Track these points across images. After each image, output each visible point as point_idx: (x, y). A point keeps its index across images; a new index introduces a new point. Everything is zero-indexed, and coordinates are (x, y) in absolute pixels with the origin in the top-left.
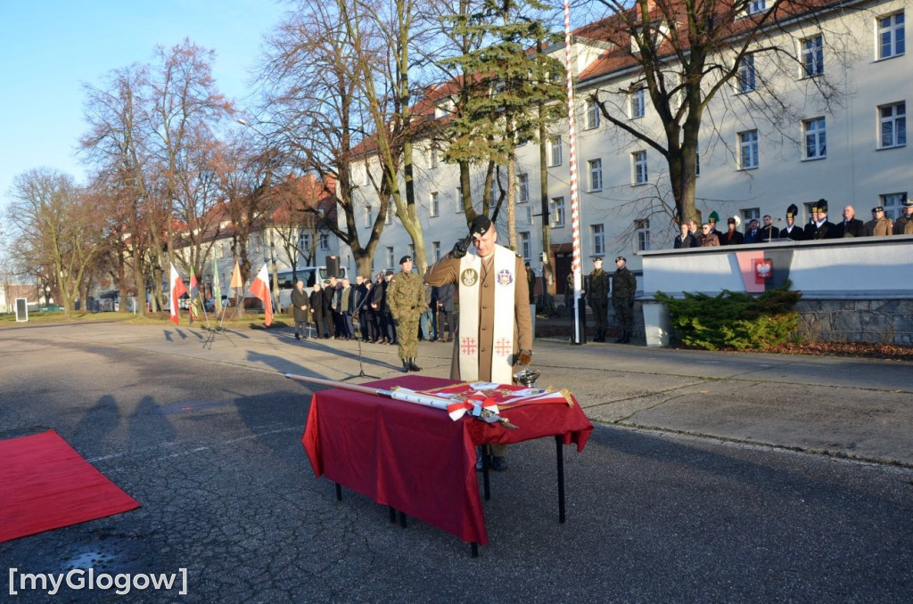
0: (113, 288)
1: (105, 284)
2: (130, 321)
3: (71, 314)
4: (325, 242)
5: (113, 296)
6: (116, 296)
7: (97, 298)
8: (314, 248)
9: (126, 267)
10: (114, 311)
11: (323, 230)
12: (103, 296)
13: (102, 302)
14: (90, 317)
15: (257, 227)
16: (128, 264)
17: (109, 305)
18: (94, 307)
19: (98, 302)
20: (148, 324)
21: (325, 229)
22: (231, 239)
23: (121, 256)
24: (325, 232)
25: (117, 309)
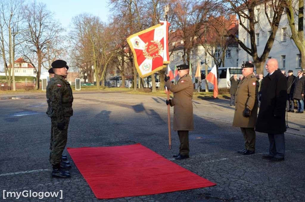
0: (116, 75)
1: (112, 73)
2: (130, 92)
3: (100, 87)
4: (229, 54)
5: (117, 79)
6: (118, 80)
7: (108, 80)
8: (224, 57)
9: (125, 64)
10: (117, 87)
11: (229, 47)
12: (111, 79)
13: (111, 82)
14: (108, 89)
15: (195, 45)
16: (126, 62)
17: (114, 84)
18: (107, 84)
19: (109, 82)
20: (139, 94)
21: (230, 46)
22: (182, 51)
23: (123, 59)
24: (230, 48)
25: (118, 86)
